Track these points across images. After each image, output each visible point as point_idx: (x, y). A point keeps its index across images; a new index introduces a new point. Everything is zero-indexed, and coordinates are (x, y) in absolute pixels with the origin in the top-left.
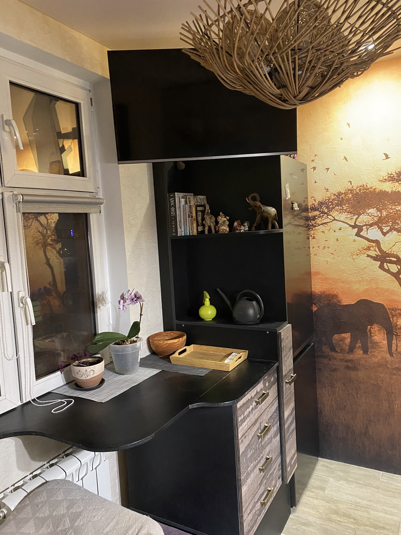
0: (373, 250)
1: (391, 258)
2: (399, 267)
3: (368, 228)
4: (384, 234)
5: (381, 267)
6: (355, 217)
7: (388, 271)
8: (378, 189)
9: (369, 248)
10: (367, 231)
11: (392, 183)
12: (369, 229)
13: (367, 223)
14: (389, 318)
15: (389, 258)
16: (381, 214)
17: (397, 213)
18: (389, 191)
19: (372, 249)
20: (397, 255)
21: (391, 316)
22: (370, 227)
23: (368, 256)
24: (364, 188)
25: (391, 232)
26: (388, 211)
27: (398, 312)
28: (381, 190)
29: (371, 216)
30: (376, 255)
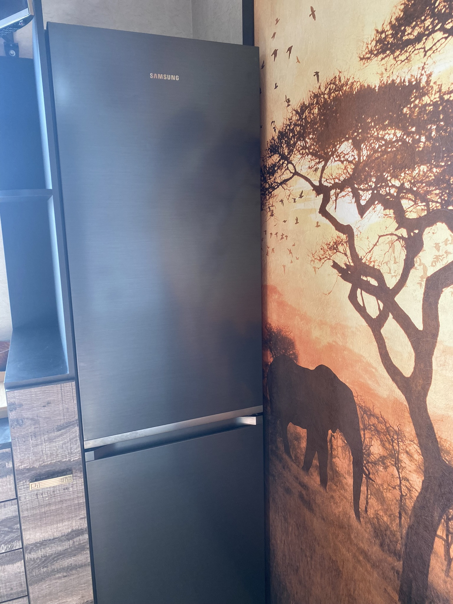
0: (342, 251)
1: (369, 279)
2: (381, 305)
4: (362, 210)
5: (353, 297)
6: (320, 166)
7: (361, 310)
8: (359, 83)
9: (334, 247)
10: (336, 200)
11: (383, 59)
12: (340, 195)
13: (337, 181)
15: (366, 277)
16: (359, 156)
17: (385, 152)
18: (375, 86)
19: (341, 248)
20: (379, 271)
22: (341, 192)
23: (335, 266)
24: (336, 85)
25: (373, 207)
26: (371, 145)
27: (373, 421)
28: (361, 86)
29: (342, 162)
30: (346, 265)
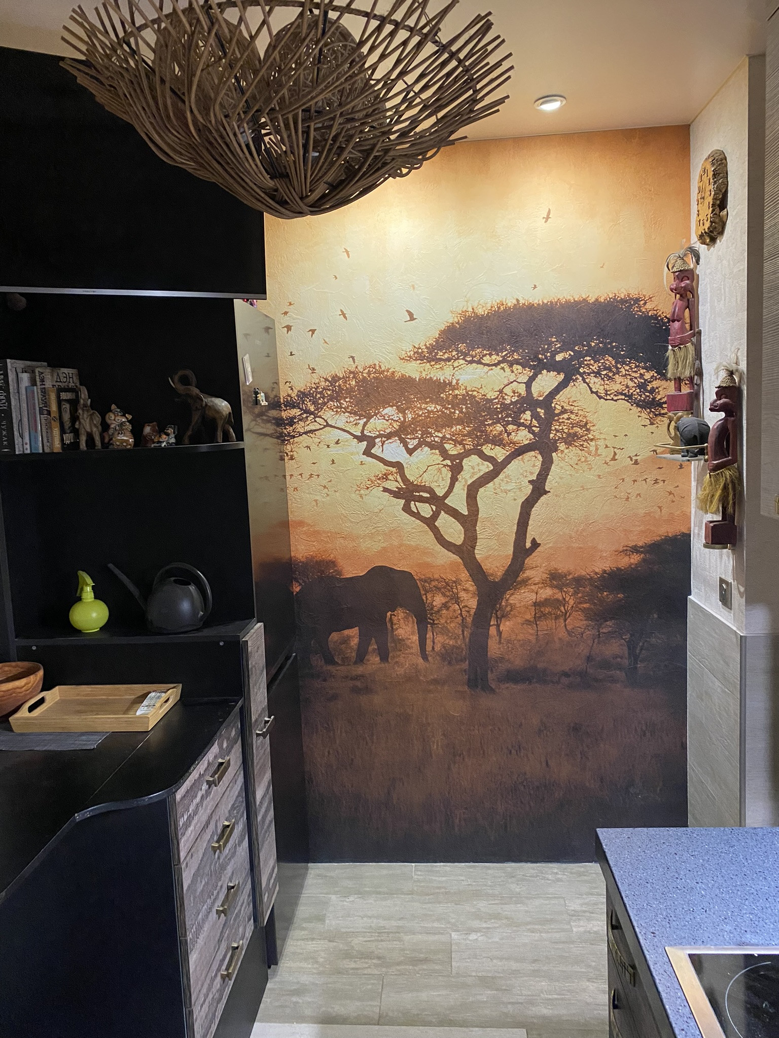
0: (393, 479)
1: (421, 494)
2: (434, 508)
3: (384, 442)
4: (410, 452)
5: (407, 509)
6: (362, 422)
7: (417, 515)
8: (400, 373)
9: (385, 477)
10: (382, 446)
11: (420, 363)
12: (386, 442)
13: (382, 432)
14: (421, 596)
15: (419, 493)
16: (405, 418)
17: (427, 417)
18: (416, 378)
19: (390, 477)
20: (430, 487)
21: (423, 592)
22: (387, 440)
23: (386, 490)
24: (376, 369)
25: (420, 449)
26: (415, 412)
27: (433, 583)
28: (403, 375)
29: (387, 420)
30: (397, 488)
